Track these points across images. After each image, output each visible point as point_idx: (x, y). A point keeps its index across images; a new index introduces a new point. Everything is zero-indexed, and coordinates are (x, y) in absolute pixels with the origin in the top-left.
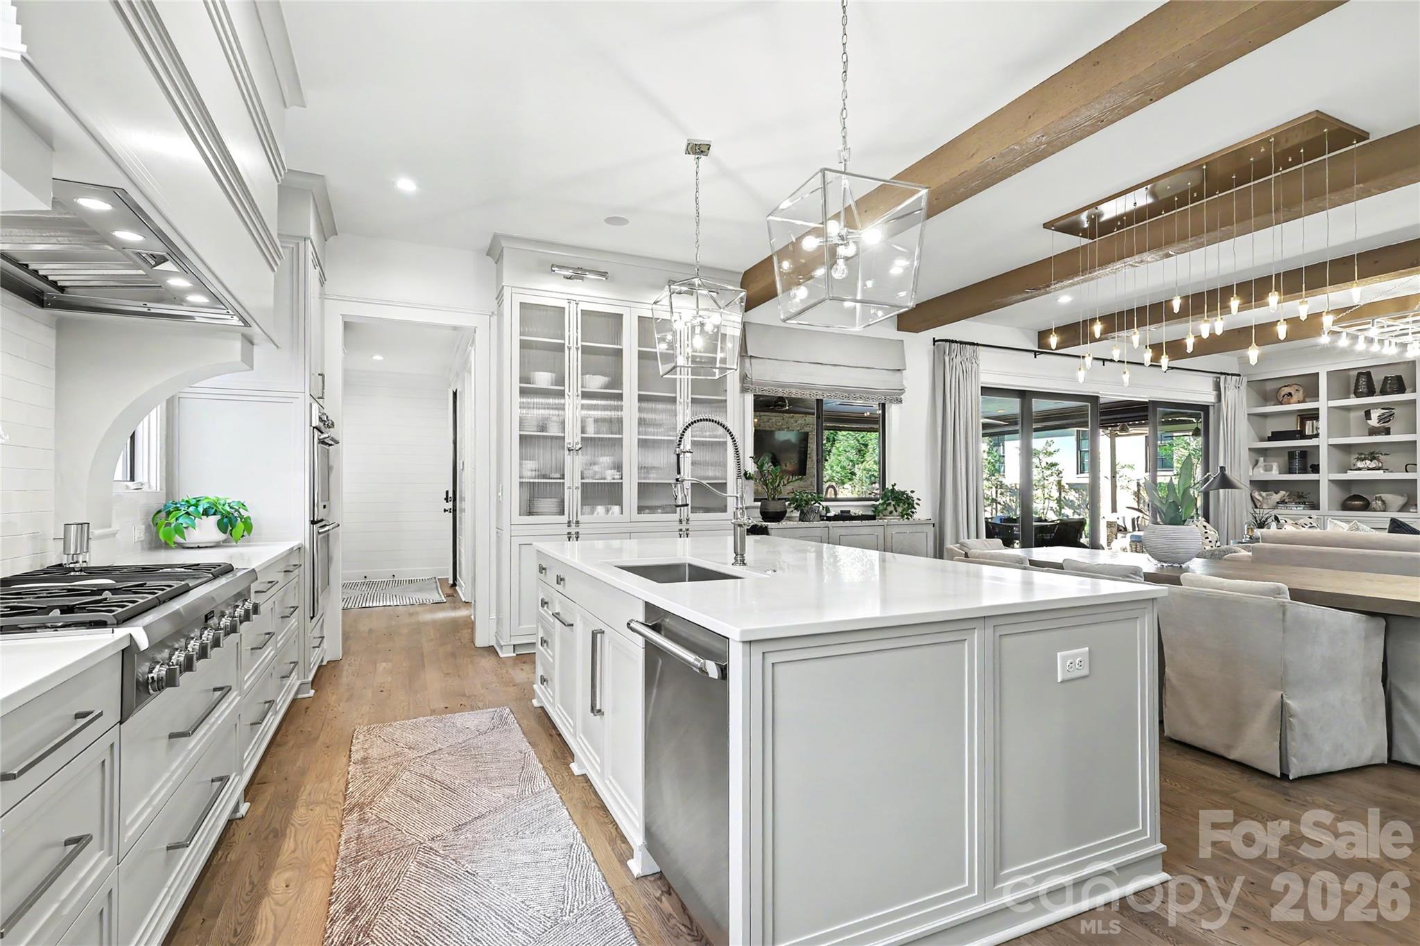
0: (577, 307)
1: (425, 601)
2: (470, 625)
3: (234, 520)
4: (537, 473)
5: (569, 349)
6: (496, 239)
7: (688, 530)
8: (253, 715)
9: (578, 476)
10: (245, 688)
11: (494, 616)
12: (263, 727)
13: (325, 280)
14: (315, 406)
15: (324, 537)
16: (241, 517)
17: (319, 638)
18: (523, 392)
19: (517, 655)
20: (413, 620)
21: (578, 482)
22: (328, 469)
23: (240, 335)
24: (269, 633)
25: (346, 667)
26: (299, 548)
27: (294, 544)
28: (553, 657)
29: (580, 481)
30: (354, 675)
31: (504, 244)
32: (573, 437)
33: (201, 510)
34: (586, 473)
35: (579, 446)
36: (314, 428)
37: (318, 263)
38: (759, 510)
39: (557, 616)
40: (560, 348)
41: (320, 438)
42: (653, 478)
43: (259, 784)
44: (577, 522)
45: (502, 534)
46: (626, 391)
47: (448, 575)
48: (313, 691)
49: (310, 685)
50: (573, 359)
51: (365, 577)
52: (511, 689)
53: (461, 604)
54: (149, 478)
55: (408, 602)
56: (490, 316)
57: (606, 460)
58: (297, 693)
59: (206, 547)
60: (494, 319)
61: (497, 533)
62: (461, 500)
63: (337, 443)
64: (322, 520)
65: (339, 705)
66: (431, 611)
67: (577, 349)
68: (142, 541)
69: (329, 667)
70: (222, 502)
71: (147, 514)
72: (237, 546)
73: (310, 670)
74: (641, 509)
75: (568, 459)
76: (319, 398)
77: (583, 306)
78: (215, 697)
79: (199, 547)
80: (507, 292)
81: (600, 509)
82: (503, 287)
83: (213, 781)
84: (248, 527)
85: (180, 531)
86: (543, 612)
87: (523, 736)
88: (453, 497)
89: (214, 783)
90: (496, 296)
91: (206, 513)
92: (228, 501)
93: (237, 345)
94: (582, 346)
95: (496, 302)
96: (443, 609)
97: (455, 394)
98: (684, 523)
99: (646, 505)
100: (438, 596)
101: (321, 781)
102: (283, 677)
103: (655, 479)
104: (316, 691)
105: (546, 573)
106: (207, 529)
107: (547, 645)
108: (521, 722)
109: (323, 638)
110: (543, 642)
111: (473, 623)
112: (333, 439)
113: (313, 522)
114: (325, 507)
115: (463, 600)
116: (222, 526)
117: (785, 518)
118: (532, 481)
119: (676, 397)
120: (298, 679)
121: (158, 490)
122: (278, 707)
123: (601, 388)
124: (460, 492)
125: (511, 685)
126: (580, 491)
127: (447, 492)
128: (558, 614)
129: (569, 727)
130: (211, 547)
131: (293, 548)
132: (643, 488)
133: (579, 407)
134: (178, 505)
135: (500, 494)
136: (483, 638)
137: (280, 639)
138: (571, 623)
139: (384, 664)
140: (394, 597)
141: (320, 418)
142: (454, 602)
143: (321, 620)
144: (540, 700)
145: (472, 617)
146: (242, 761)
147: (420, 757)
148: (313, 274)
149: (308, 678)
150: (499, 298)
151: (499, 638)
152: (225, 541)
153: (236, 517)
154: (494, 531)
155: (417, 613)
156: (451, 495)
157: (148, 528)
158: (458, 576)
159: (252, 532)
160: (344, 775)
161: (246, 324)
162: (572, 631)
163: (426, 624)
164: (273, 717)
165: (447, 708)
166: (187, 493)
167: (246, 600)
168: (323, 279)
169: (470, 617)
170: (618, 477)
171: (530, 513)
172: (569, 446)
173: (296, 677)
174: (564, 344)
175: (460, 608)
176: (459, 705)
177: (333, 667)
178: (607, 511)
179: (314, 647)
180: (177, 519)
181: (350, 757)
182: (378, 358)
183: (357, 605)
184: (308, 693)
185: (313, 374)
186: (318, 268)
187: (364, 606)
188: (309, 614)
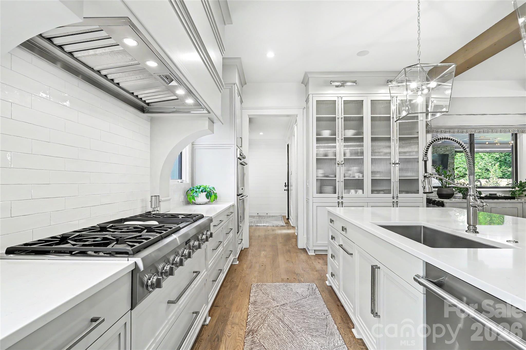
0: (342, 99)
1: (278, 225)
2: (296, 237)
3: (211, 194)
4: (323, 175)
5: (338, 118)
6: (306, 74)
7: (397, 202)
8: (212, 278)
9: (342, 176)
10: (209, 267)
11: (305, 236)
12: (217, 282)
13: (243, 102)
14: (239, 150)
15: (242, 201)
16: (214, 193)
17: (241, 239)
18: (318, 140)
19: (316, 254)
20: (274, 232)
21: (342, 179)
22: (243, 175)
23: (207, 118)
24: (220, 242)
25: (250, 252)
26: (233, 205)
27: (231, 204)
28: (339, 266)
29: (343, 178)
30: (253, 256)
31: (309, 76)
32: (340, 158)
33: (200, 190)
34: (346, 175)
35: (343, 163)
36: (238, 158)
37: (239, 95)
38: (436, 192)
39: (341, 246)
40: (334, 119)
41: (240, 162)
42: (378, 177)
43: (216, 306)
44: (342, 197)
45: (309, 201)
46: (365, 136)
47: (286, 214)
48: (238, 262)
49: (237, 259)
50: (340, 123)
51: (258, 214)
52: (315, 273)
53: (291, 227)
54: (186, 179)
55: (272, 225)
56: (303, 109)
57: (355, 169)
58: (233, 262)
59: (203, 204)
60: (305, 110)
61: (307, 200)
62: (290, 186)
63: (247, 164)
64: (242, 194)
65: (247, 270)
66: (280, 229)
67: (342, 118)
68: (183, 201)
69: (245, 250)
70: (208, 187)
71: (185, 191)
72: (213, 204)
73: (237, 253)
74: (373, 192)
75: (338, 169)
76: (240, 147)
77: (344, 99)
78: (194, 276)
79: (200, 204)
80: (311, 97)
81: (353, 191)
82: (309, 95)
83: (193, 313)
84: (216, 197)
85: (193, 198)
86: (333, 242)
87: (324, 303)
88: (287, 185)
89: (194, 314)
90: (305, 100)
91: (202, 191)
92: (210, 187)
93: (207, 123)
94: (344, 117)
95: (306, 103)
96: (285, 229)
97: (288, 146)
98: (395, 198)
99: (376, 189)
100: (282, 223)
101: (238, 311)
102: (227, 258)
103: (379, 177)
104: (239, 262)
105: (333, 223)
106: (202, 198)
107: (334, 258)
108: (322, 294)
109: (242, 239)
110: (332, 256)
111: (297, 236)
112: (245, 163)
113: (238, 195)
114: (242, 189)
115: (292, 225)
116: (208, 196)
117: (453, 197)
118: (321, 178)
119: (390, 138)
120: (233, 256)
121: (189, 183)
122: (224, 271)
123: (352, 135)
124: (290, 183)
125: (315, 270)
126: (343, 182)
127: (285, 183)
128: (342, 245)
129: (351, 309)
130: (204, 204)
131: (231, 205)
132: (374, 182)
133: (343, 146)
134: (194, 188)
135: (308, 184)
136: (301, 245)
137: (225, 243)
138: (351, 253)
139: (263, 252)
140: (267, 222)
141: (240, 154)
142: (288, 226)
143: (242, 233)
144: (330, 282)
145: (296, 234)
146: (208, 299)
147: (278, 306)
148: (238, 99)
149: (236, 256)
150: (307, 101)
151: (308, 246)
152: (209, 202)
153: (212, 193)
154: (305, 200)
155: (275, 230)
156: (287, 184)
157: (185, 197)
158: (289, 215)
159: (217, 198)
160: (246, 310)
161: (209, 112)
162: (352, 257)
163: (278, 235)
164: (222, 275)
165: (288, 279)
166: (197, 184)
167: (208, 231)
168: (242, 102)
169: (295, 233)
170: (361, 176)
171: (321, 193)
172: (338, 163)
173: (232, 256)
174: (336, 117)
175: (291, 229)
176: (293, 279)
177: (246, 251)
178: (356, 192)
179: (239, 244)
180: (193, 193)
181: (250, 300)
182: (261, 134)
183: (255, 225)
184: (236, 262)
185: (238, 138)
186: (239, 96)
187: (257, 225)
188: (236, 231)
